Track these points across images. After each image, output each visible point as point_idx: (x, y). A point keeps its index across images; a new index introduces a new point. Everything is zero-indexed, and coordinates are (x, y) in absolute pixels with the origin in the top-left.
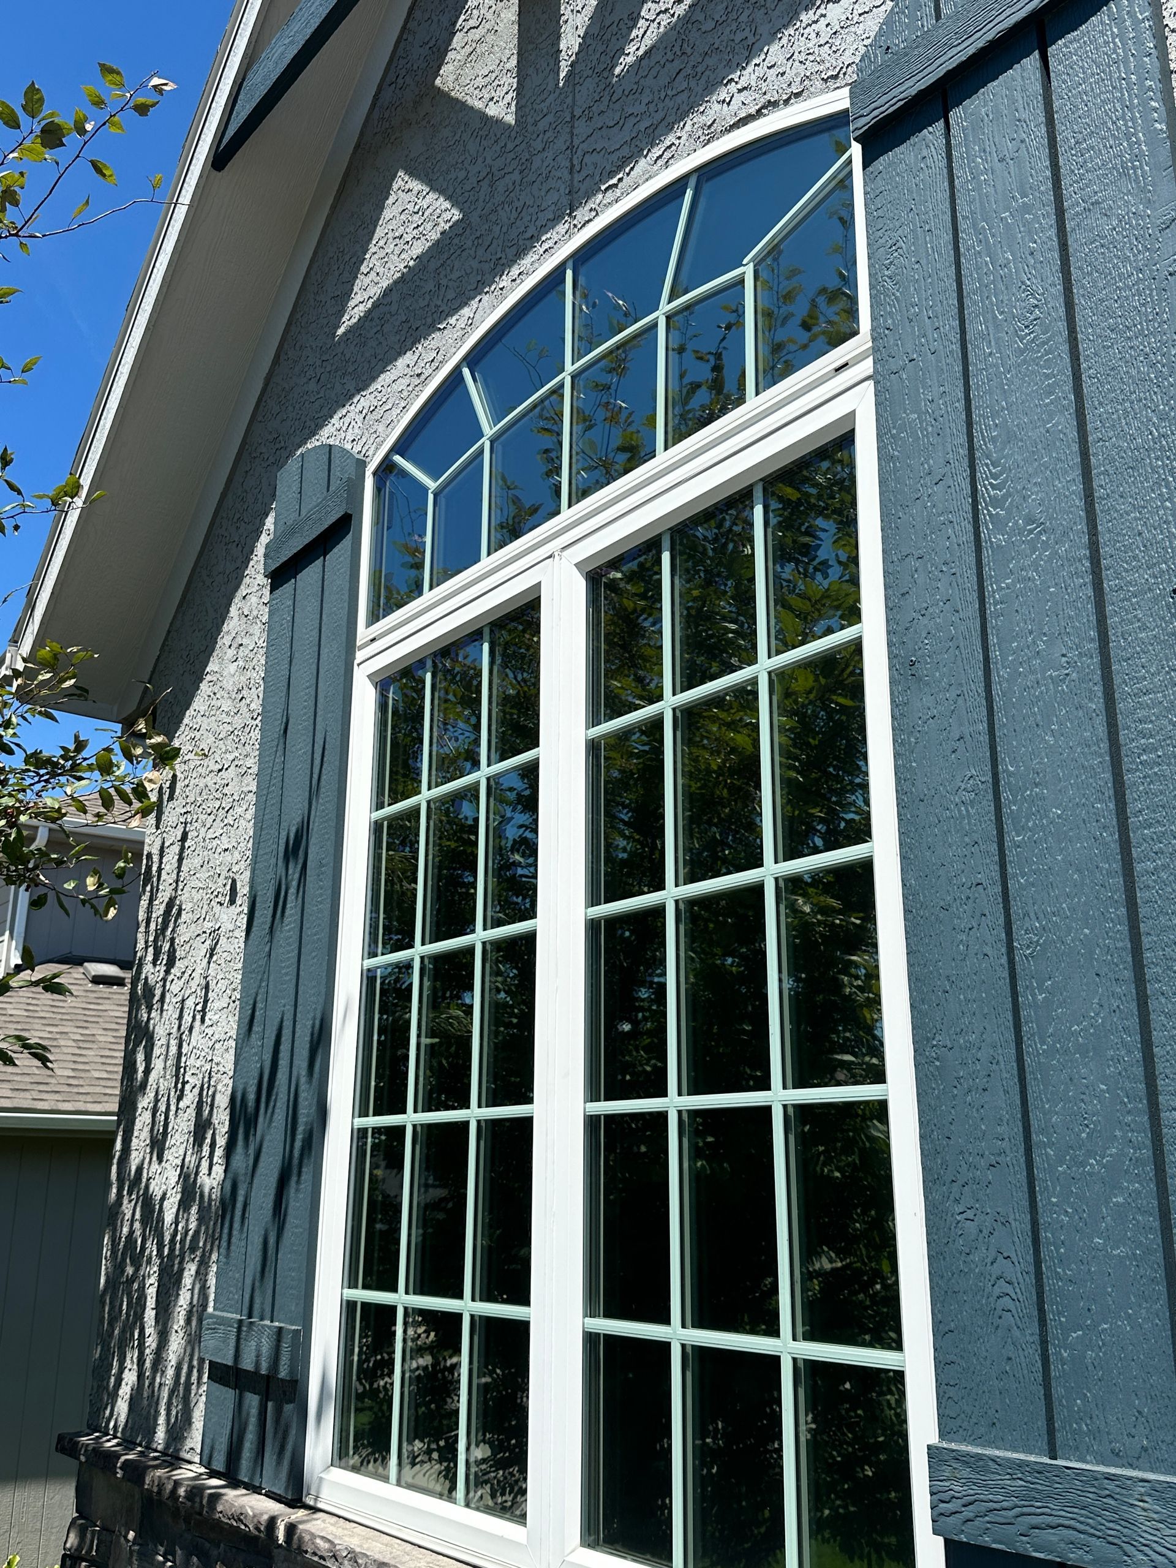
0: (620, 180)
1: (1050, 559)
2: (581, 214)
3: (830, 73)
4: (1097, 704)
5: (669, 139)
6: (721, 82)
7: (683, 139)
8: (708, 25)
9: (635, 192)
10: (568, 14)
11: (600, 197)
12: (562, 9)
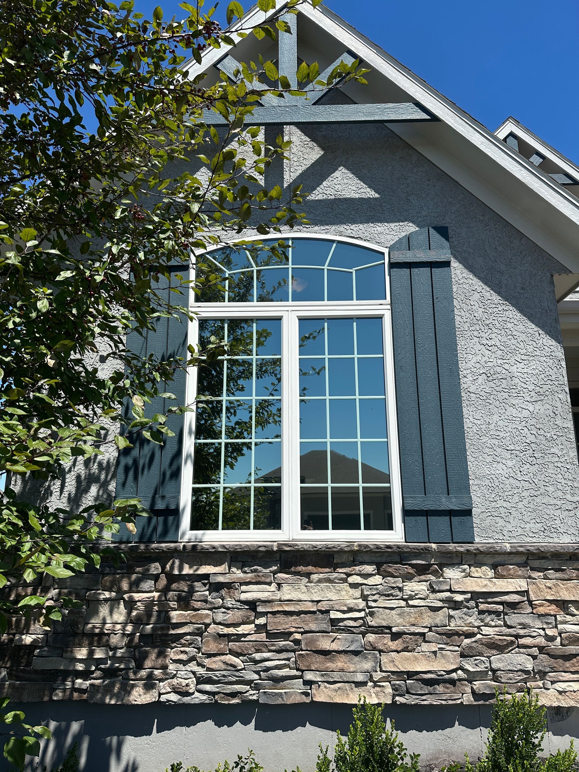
0: (309, 227)
1: (429, 357)
2: (294, 228)
3: (378, 241)
4: (437, 382)
5: (327, 227)
6: (345, 224)
7: (332, 230)
8: (340, 207)
9: (315, 234)
10: (287, 169)
11: (302, 228)
12: (285, 167)
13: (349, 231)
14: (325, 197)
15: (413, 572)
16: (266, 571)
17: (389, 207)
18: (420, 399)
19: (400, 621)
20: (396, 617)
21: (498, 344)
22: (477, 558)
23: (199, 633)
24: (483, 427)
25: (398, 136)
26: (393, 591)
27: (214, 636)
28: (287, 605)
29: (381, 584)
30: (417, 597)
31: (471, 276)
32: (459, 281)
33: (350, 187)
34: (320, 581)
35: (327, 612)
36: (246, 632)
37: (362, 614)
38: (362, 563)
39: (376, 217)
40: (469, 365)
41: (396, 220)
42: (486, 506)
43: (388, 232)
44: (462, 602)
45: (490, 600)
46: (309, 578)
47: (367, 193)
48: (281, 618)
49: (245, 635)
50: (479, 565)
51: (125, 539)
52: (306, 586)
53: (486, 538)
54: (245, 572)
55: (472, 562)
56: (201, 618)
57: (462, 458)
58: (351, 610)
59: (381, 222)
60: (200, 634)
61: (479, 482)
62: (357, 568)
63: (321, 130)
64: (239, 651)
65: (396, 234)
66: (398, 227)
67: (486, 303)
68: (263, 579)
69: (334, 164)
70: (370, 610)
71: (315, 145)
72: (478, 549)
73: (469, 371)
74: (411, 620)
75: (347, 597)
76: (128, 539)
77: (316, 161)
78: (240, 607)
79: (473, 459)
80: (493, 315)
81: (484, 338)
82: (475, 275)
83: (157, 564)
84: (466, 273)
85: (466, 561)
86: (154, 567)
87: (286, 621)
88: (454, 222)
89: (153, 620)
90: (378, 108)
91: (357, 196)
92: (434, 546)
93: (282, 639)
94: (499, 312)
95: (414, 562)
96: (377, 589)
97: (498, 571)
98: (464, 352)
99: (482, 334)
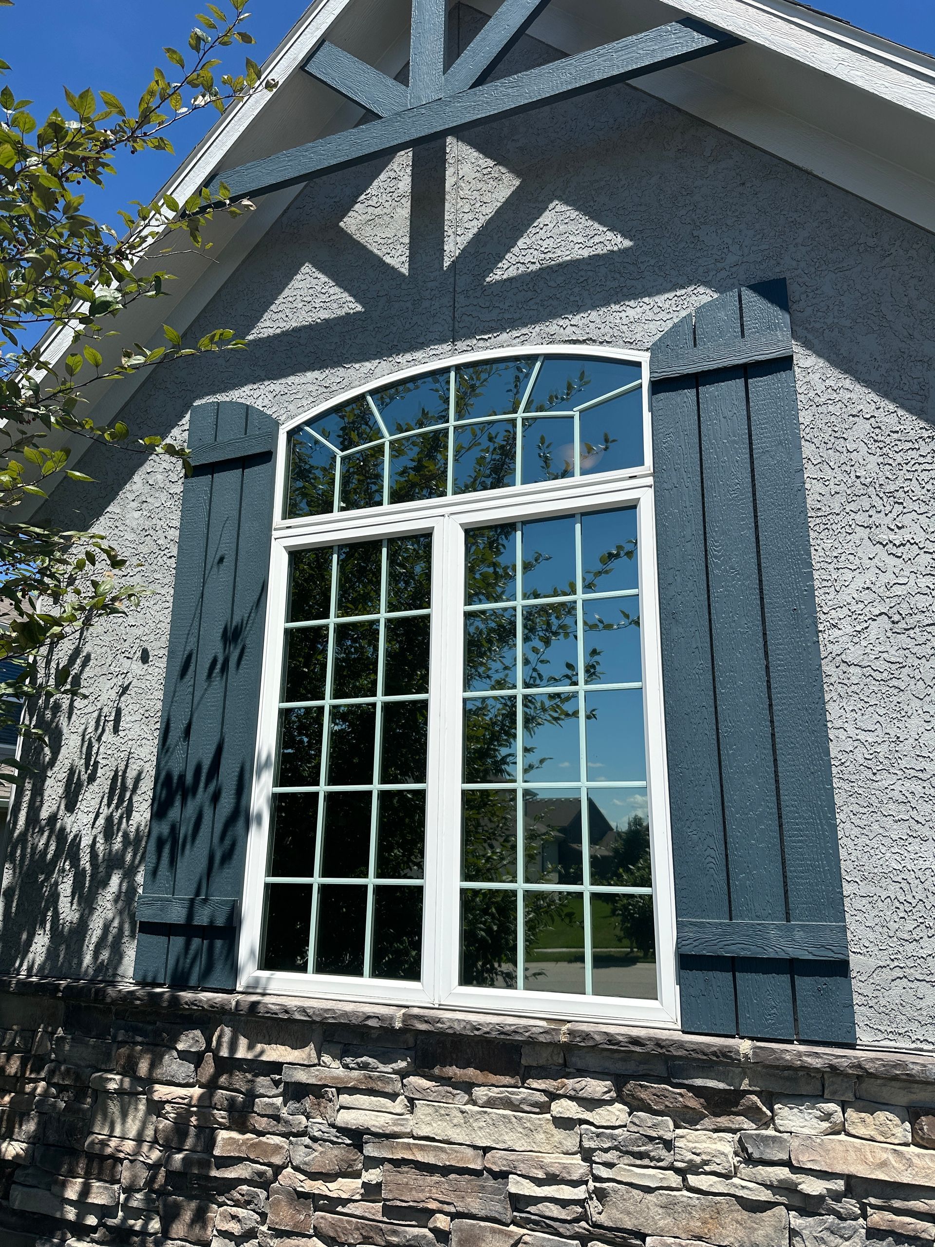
0: (490, 338)
1: (741, 585)
2: (461, 345)
3: (628, 340)
4: (761, 645)
5: (524, 331)
6: (560, 316)
7: (534, 334)
8: (552, 284)
9: (501, 349)
10: (450, 232)
11: (475, 341)
12: (446, 228)
13: (570, 330)
14: (522, 269)
15: (698, 1106)
16: (386, 1070)
17: (652, 262)
18: (718, 685)
19: (664, 1222)
20: (656, 1212)
21: (920, 537)
22: (864, 1086)
23: (263, 1182)
24: (883, 749)
25: (673, 106)
26: (649, 1147)
27: (289, 1193)
28: (421, 1148)
29: (625, 1126)
30: (707, 1168)
31: (847, 383)
32: (817, 399)
33: (571, 238)
34: (491, 1103)
35: (503, 1175)
36: (344, 1196)
37: (580, 1193)
38: (582, 1073)
39: (625, 290)
40: (845, 597)
41: (669, 285)
42: (891, 951)
43: (650, 315)
44: (821, 1198)
45: (897, 1204)
46: (470, 1094)
47: (607, 243)
48: (410, 1176)
49: (345, 1202)
50: (870, 1105)
51: (149, 980)
52: (462, 1112)
53: (891, 1036)
54: (346, 1066)
55: (849, 1097)
56: (266, 1152)
57: (823, 830)
58: (552, 1179)
59: (635, 296)
60: (265, 1185)
61: (872, 890)
62: (570, 1083)
63: (515, 138)
64: (332, 1234)
65: (669, 317)
66: (673, 301)
67: (888, 441)
68: (379, 1086)
69: (540, 199)
70: (598, 1185)
71: (503, 170)
72: (859, 1066)
73: (845, 611)
74: (692, 1223)
75: (548, 1148)
76: (155, 978)
77: (505, 203)
78: (335, 1139)
79: (856, 831)
80: (905, 467)
81: (884, 528)
82: (859, 378)
83: (198, 1033)
84: (836, 378)
85: (834, 1093)
86: (193, 1038)
87: (421, 1183)
88: (803, 264)
89: (189, 1143)
90: (602, 55)
91: (586, 253)
92: (745, 1046)
93: (413, 1223)
94: (921, 460)
95: (699, 1082)
96: (613, 1138)
97: (922, 1129)
98: (831, 567)
99: (877, 518)
